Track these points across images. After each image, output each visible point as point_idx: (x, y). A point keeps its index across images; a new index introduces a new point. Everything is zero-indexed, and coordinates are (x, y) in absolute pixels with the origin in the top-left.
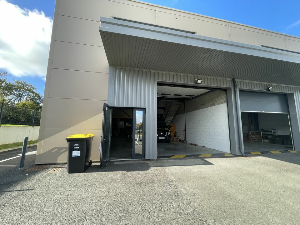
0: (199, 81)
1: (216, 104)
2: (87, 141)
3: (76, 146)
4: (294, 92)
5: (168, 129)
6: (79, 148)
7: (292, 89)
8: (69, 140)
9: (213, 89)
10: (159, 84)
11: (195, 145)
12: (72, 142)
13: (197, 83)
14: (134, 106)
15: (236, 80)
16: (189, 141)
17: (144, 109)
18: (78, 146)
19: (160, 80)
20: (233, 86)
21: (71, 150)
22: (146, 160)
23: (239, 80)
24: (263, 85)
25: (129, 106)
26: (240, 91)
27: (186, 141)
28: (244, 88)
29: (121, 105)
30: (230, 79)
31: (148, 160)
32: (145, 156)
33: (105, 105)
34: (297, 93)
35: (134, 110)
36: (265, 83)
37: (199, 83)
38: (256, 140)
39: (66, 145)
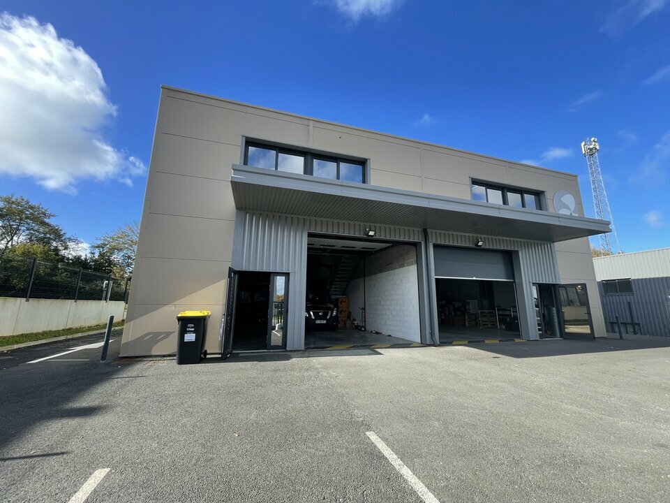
0: (371, 233)
1: (405, 264)
2: (205, 319)
3: (189, 327)
4: (520, 249)
5: (332, 306)
6: (193, 329)
7: (516, 243)
8: (180, 319)
9: (395, 244)
10: (310, 235)
11: (377, 333)
12: (185, 322)
13: (368, 235)
14: (271, 270)
15: (428, 230)
16: (369, 328)
17: (287, 275)
18: (192, 328)
19: (312, 231)
20: (424, 239)
21: (183, 331)
22: (287, 351)
23: (434, 231)
24: (471, 238)
25: (265, 269)
26: (435, 246)
27: (365, 327)
28: (441, 242)
29: (251, 269)
30: (420, 229)
31: (291, 351)
32: (286, 346)
33: (231, 270)
34: (523, 250)
35: (272, 276)
36: (475, 235)
37: (371, 236)
38: (489, 325)
39: (176, 326)
